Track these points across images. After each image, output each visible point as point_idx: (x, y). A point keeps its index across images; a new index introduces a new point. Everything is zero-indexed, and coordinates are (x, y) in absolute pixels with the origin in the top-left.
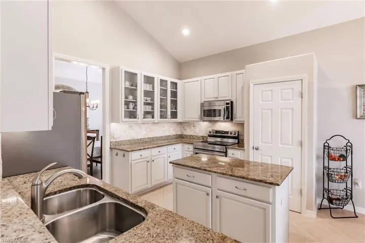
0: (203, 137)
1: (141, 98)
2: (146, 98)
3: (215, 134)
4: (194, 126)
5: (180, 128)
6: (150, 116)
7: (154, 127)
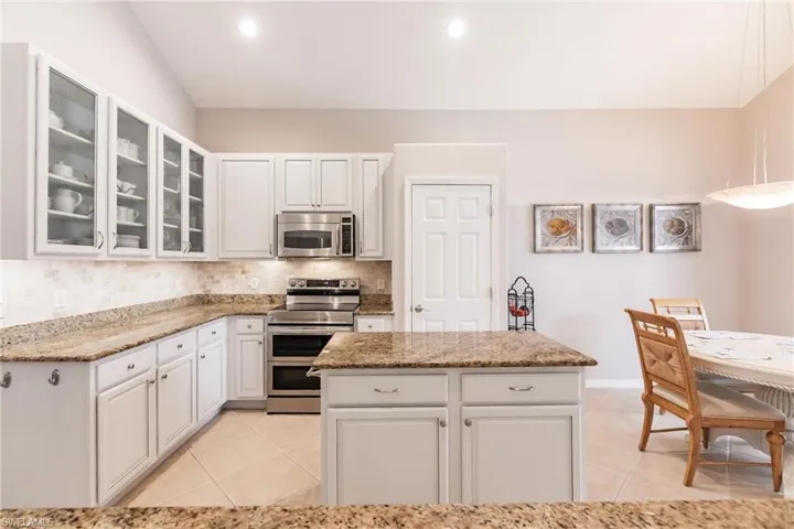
0: (270, 296)
1: (107, 186)
2: (120, 182)
3: (305, 288)
4: (243, 273)
5: (199, 277)
6: (133, 240)
7: (133, 276)
